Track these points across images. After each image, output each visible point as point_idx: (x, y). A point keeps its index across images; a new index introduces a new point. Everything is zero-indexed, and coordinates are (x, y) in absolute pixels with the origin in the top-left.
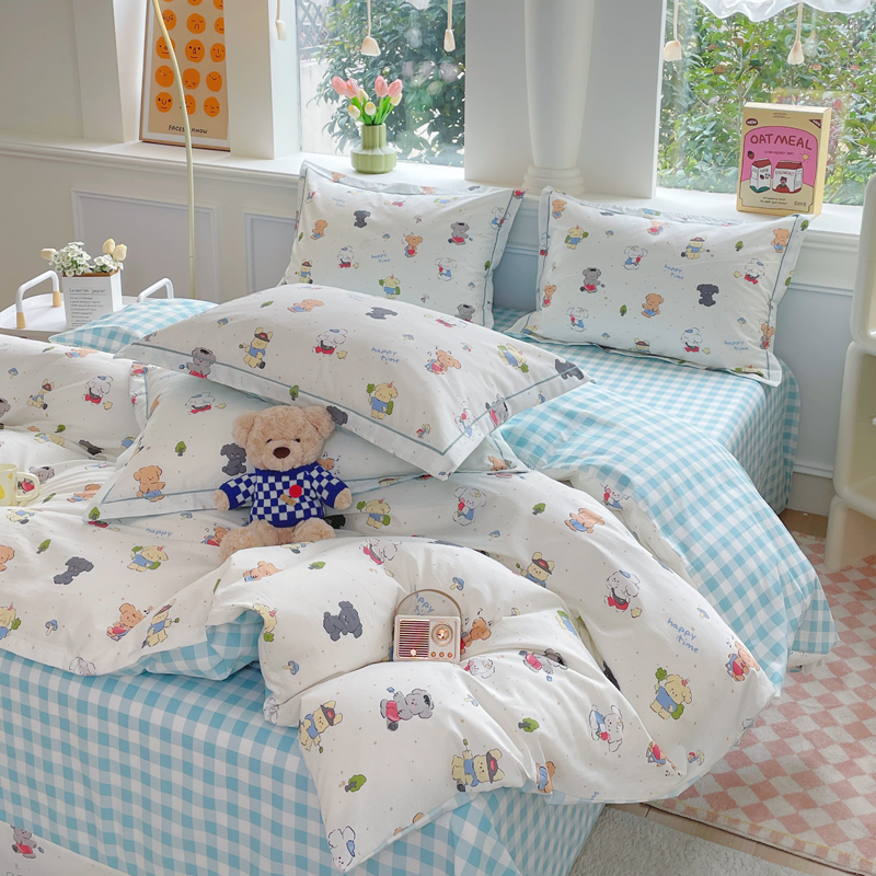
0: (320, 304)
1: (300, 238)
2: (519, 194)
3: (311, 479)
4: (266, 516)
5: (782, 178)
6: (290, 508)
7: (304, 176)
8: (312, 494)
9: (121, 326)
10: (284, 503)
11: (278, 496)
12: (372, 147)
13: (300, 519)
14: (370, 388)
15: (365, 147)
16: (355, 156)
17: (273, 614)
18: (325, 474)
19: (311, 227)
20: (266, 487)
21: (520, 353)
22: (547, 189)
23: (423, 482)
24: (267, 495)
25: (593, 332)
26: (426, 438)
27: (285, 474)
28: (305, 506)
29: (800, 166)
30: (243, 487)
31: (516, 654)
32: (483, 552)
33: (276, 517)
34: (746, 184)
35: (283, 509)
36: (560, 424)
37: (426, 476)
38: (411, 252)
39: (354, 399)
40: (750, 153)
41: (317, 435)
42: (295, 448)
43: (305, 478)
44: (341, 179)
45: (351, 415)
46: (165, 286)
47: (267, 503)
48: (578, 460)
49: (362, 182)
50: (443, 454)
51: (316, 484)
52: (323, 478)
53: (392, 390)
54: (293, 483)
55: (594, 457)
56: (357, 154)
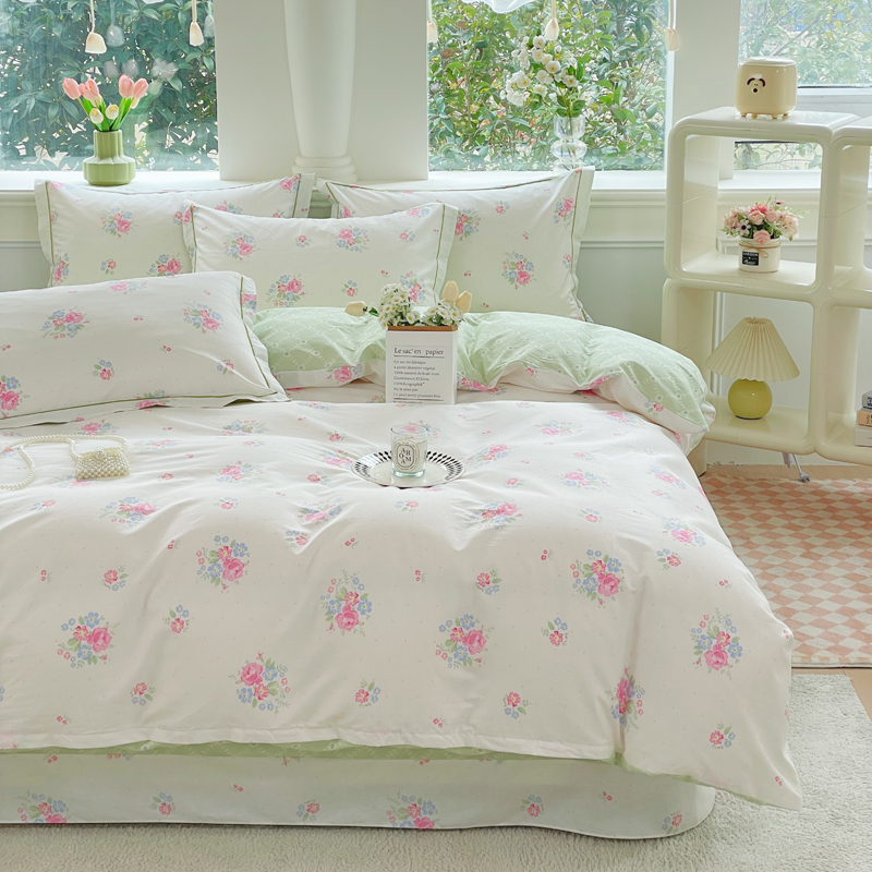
15: (102, 157)
16: (91, 168)
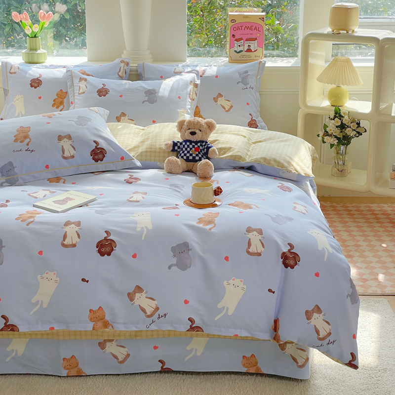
5: (249, 46)
11: (190, 150)
27: (193, 142)
29: (256, 39)
34: (232, 50)
40: (233, 35)
54: (196, 146)
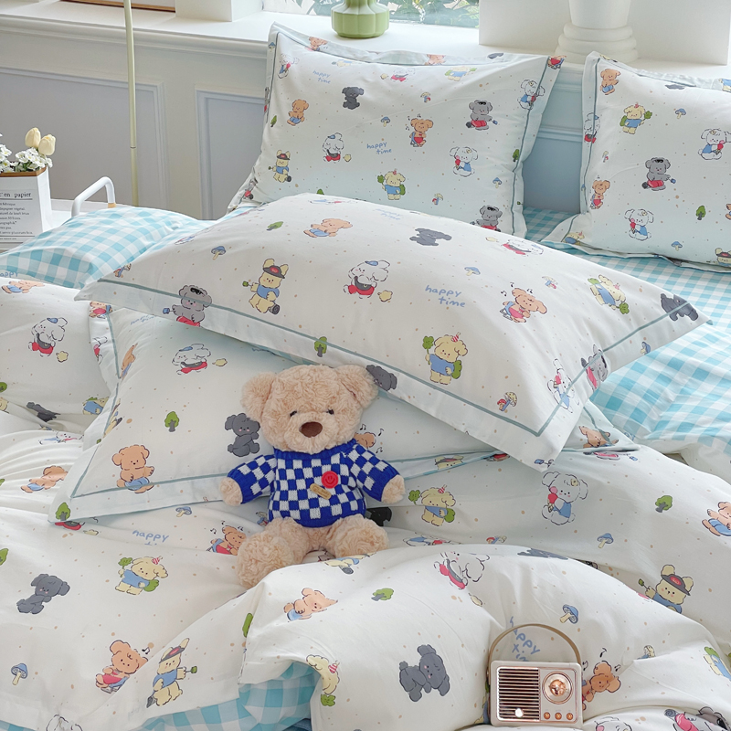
0: (346, 225)
1: (273, 123)
2: (555, 63)
3: (349, 463)
4: (292, 513)
6: (324, 503)
7: (274, 43)
8: (352, 482)
9: (68, 248)
10: (315, 496)
11: (308, 487)
12: (360, 5)
13: (338, 517)
14: (428, 342)
15: (350, 4)
16: (339, 18)
17: (333, 669)
18: (367, 456)
19: (286, 109)
20: (291, 474)
21: (617, 287)
22: (593, 56)
23: (496, 464)
24: (292, 485)
25: (660, 241)
26: (511, 411)
27: (315, 456)
28: (343, 498)
30: (258, 474)
31: (661, 715)
32: (590, 564)
33: (305, 514)
35: (314, 503)
36: (662, 378)
37: (500, 456)
38: (418, 140)
39: (406, 357)
41: (355, 404)
42: (328, 422)
43: (341, 463)
44: (321, 47)
45: (401, 378)
46: (104, 188)
47: (293, 495)
48: (695, 429)
49: (349, 50)
50: (537, 435)
51: (356, 469)
52: (365, 461)
53: (458, 345)
54: (326, 469)
55: (717, 425)
56: (341, 14)
